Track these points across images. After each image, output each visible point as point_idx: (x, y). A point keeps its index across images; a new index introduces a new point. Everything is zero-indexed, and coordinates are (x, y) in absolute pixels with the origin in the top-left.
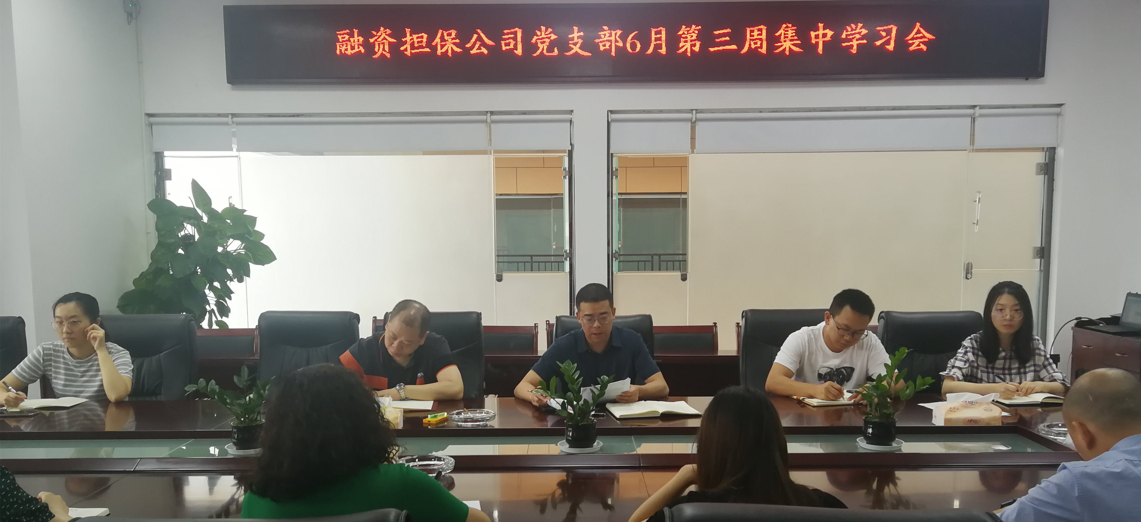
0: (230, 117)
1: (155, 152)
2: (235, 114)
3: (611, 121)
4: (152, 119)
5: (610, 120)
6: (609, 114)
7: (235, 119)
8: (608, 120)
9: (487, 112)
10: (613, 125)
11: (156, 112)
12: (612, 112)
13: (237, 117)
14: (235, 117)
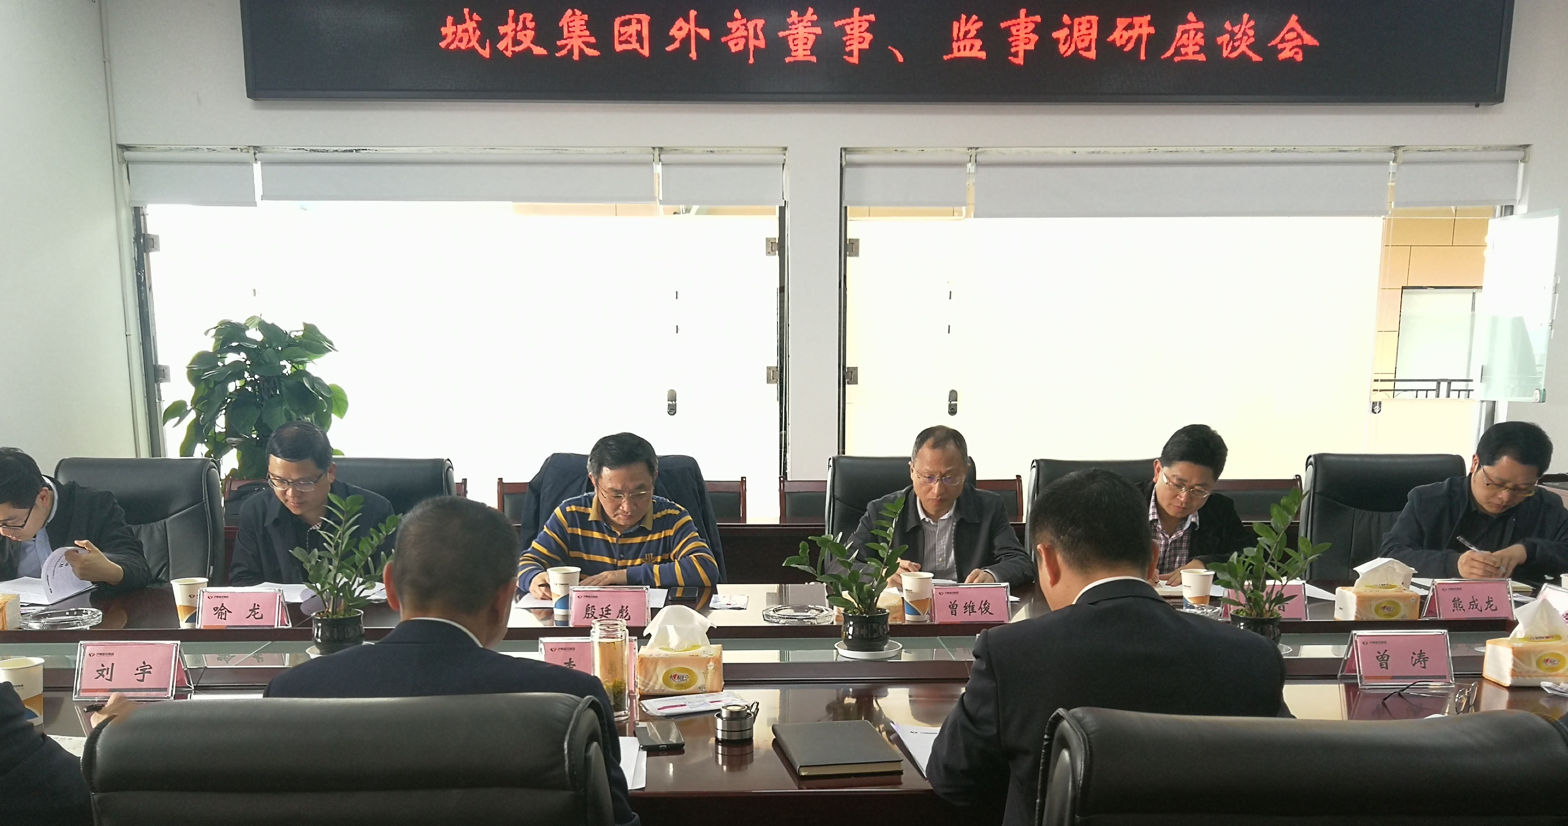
0: (253, 151)
1: (135, 207)
2: (258, 147)
3: (846, 164)
4: (128, 154)
5: (844, 164)
6: (843, 154)
7: (259, 155)
8: (841, 165)
9: (654, 148)
10: (848, 171)
11: (134, 143)
12: (845, 149)
13: (263, 152)
14: (259, 152)
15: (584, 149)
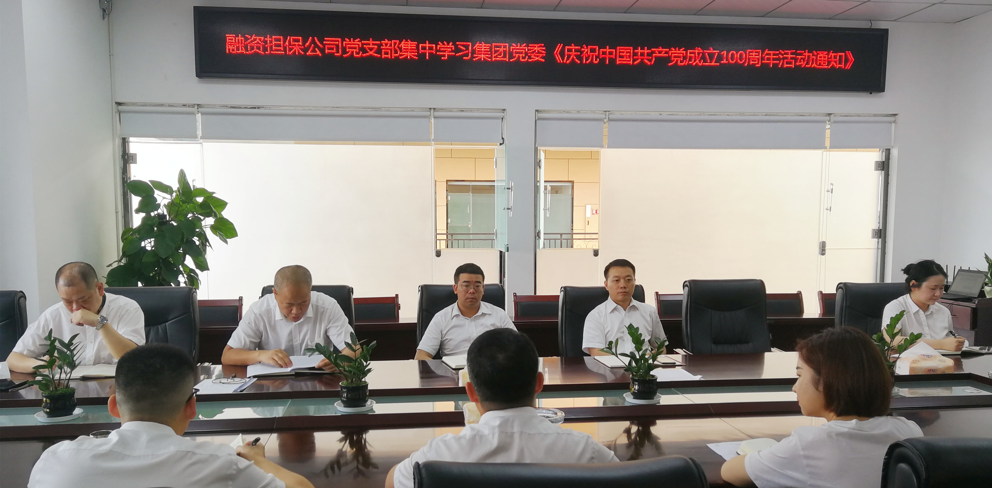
0: (196, 107)
1: (123, 138)
2: (199, 105)
3: (537, 119)
4: (121, 108)
7: (200, 109)
9: (430, 109)
10: (539, 123)
11: (124, 102)
12: (537, 111)
13: (202, 108)
14: (200, 107)
15: (390, 109)
